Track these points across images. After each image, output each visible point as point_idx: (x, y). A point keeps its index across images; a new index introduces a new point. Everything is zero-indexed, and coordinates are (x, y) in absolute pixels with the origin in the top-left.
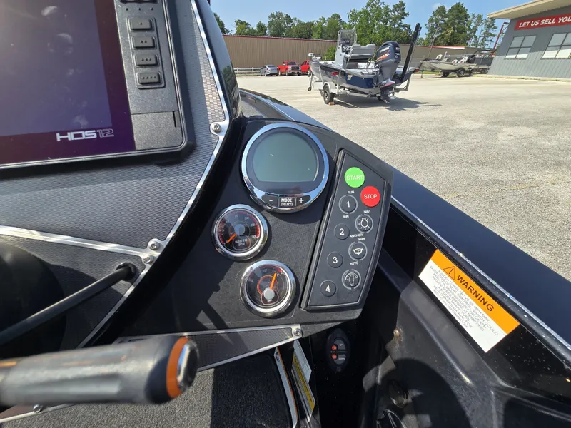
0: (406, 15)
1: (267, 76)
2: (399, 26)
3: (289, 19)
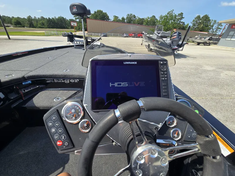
0: (183, 18)
1: (124, 37)
2: (180, 22)
3: (134, 16)
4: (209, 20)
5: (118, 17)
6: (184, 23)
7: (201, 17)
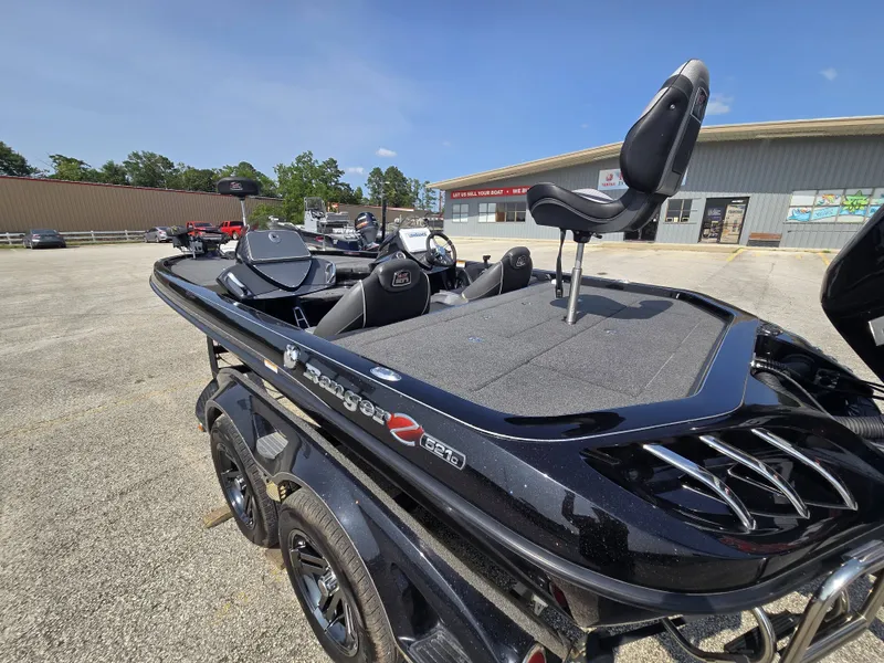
1: (160, 242)
2: (336, 183)
3: (166, 162)
4: (404, 180)
5: (82, 163)
6: (348, 186)
7: (384, 171)
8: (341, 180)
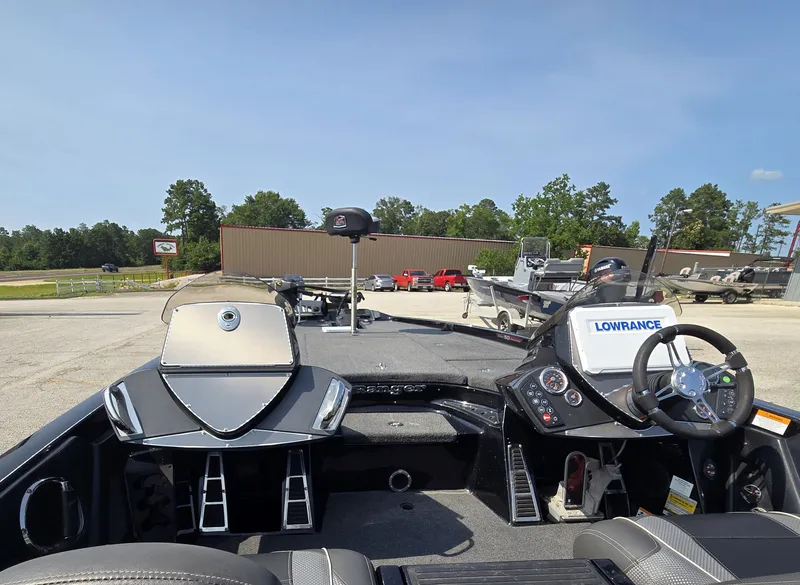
0: (611, 202)
1: (375, 290)
2: (601, 218)
3: (408, 207)
4: (726, 205)
6: (618, 220)
7: (688, 194)
8: (608, 212)
